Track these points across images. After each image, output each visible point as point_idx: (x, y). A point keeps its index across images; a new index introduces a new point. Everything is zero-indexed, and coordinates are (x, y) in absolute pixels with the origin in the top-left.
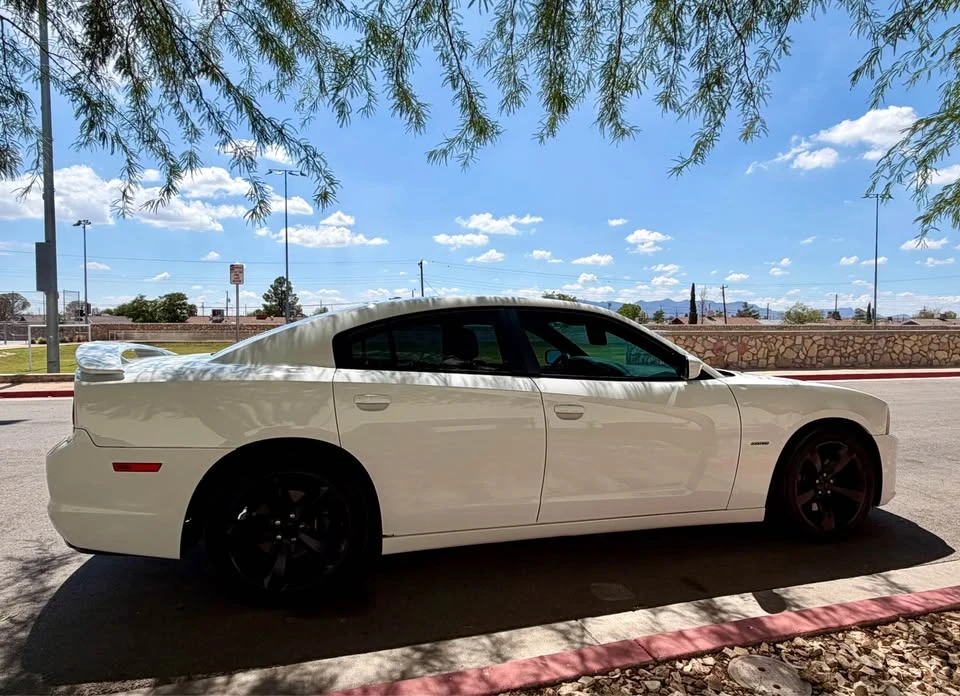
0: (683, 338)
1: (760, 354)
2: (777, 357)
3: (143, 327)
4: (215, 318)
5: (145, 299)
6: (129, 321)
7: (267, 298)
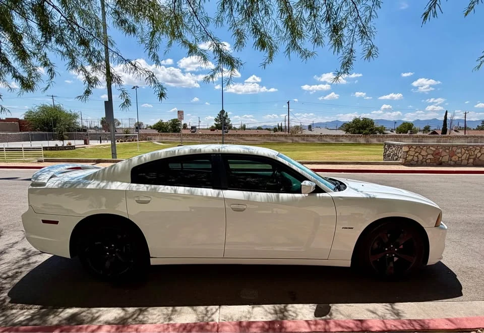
0: (415, 147)
1: (464, 157)
2: (474, 159)
3: (161, 135)
4: (192, 130)
5: (163, 121)
6: (156, 132)
7: (216, 120)
